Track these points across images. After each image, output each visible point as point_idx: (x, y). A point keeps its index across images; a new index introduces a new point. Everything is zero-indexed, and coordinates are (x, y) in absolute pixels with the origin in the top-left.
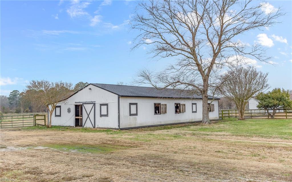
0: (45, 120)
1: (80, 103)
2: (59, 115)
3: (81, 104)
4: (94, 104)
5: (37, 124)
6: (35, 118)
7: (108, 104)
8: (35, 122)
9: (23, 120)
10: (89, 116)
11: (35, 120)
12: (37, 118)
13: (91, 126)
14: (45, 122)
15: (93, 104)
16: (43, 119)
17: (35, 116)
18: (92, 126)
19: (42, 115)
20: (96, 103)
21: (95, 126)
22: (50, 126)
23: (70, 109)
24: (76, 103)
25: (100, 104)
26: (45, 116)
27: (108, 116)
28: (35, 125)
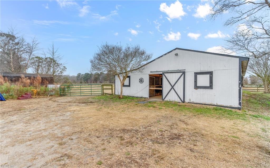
0: (112, 89)
1: (157, 73)
2: (128, 85)
3: (161, 73)
4: (184, 73)
5: (105, 93)
6: (103, 87)
7: (212, 72)
8: (103, 92)
9: (91, 89)
10: (174, 87)
11: (103, 90)
12: (105, 87)
13: (177, 100)
14: (112, 92)
15: (182, 73)
16: (110, 89)
17: (103, 85)
18: (179, 100)
19: (109, 85)
20: (186, 71)
21: (184, 100)
22: (121, 97)
23: (142, 79)
24: (151, 72)
25: (195, 73)
26: (112, 85)
27: (212, 89)
28: (103, 94)
